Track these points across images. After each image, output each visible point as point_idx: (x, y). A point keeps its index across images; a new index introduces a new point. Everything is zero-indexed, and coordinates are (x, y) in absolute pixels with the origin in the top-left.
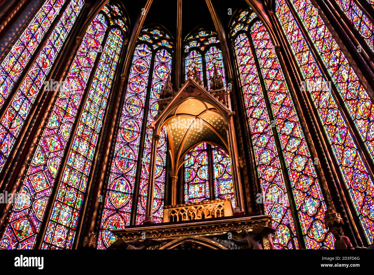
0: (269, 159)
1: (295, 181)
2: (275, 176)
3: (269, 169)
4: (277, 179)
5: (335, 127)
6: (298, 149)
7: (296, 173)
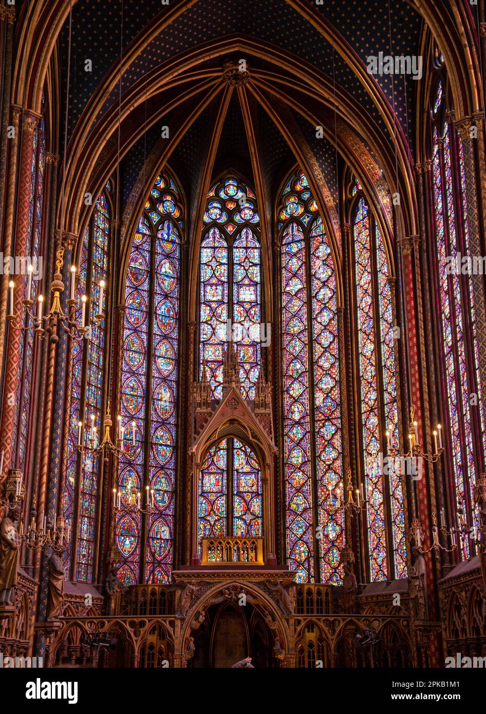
0: (300, 461)
1: (323, 498)
2: (303, 484)
3: (298, 474)
4: (304, 489)
6: (333, 463)
7: (325, 490)
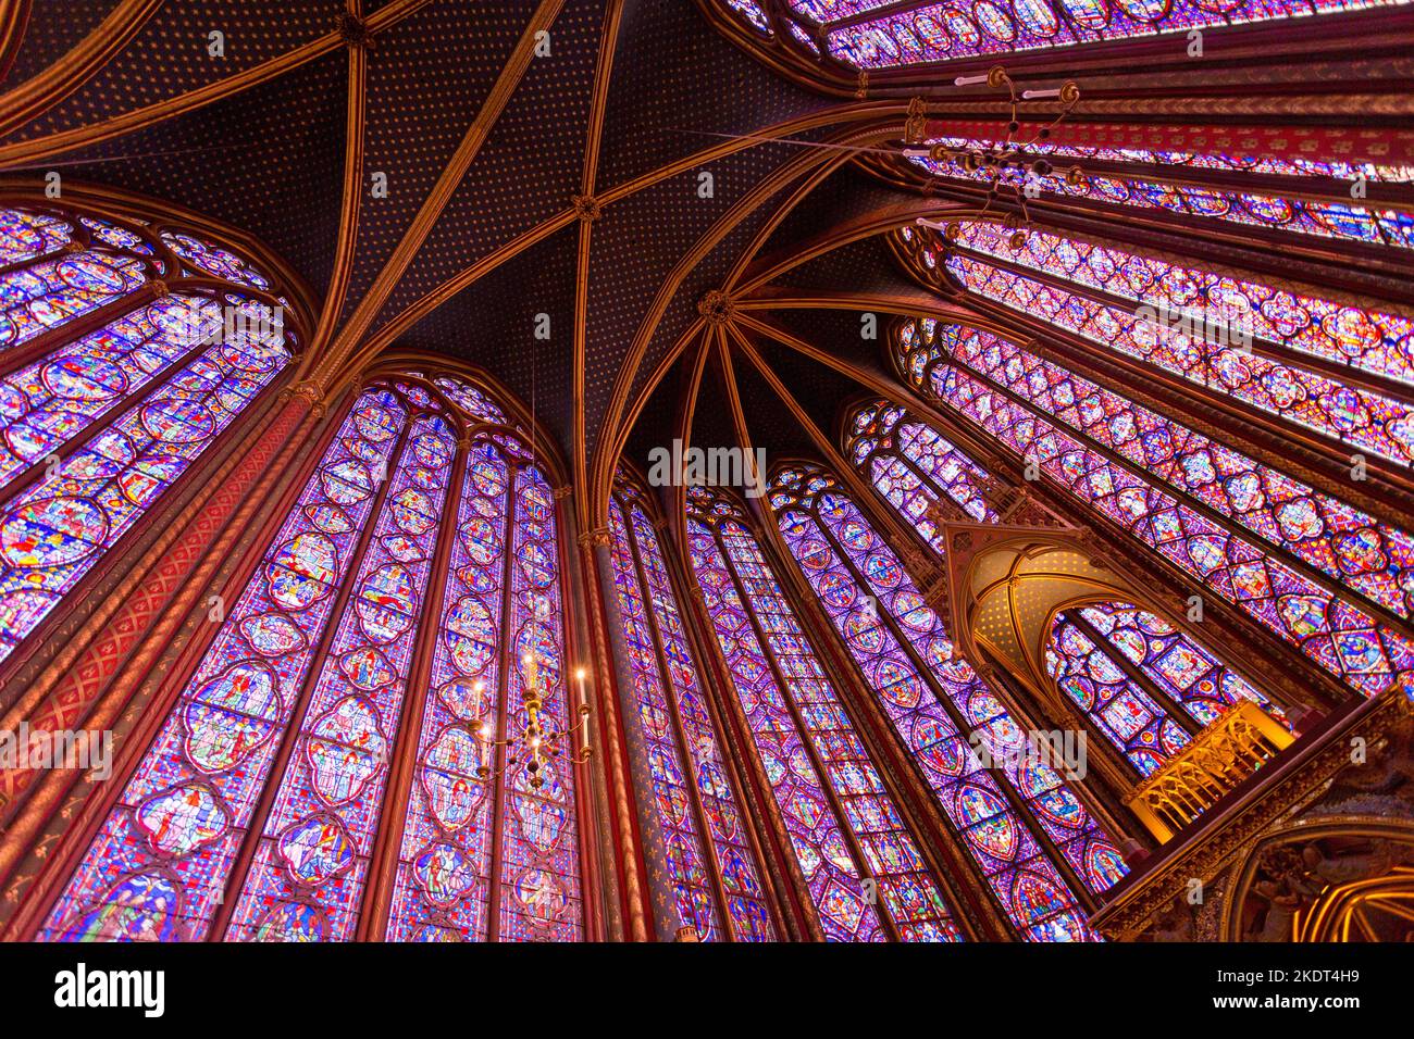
0: (1218, 553)
1: (1330, 560)
2: (1269, 579)
3: (1240, 573)
4: (1280, 583)
5: (1312, 403)
6: (1266, 493)
7: (1314, 544)
